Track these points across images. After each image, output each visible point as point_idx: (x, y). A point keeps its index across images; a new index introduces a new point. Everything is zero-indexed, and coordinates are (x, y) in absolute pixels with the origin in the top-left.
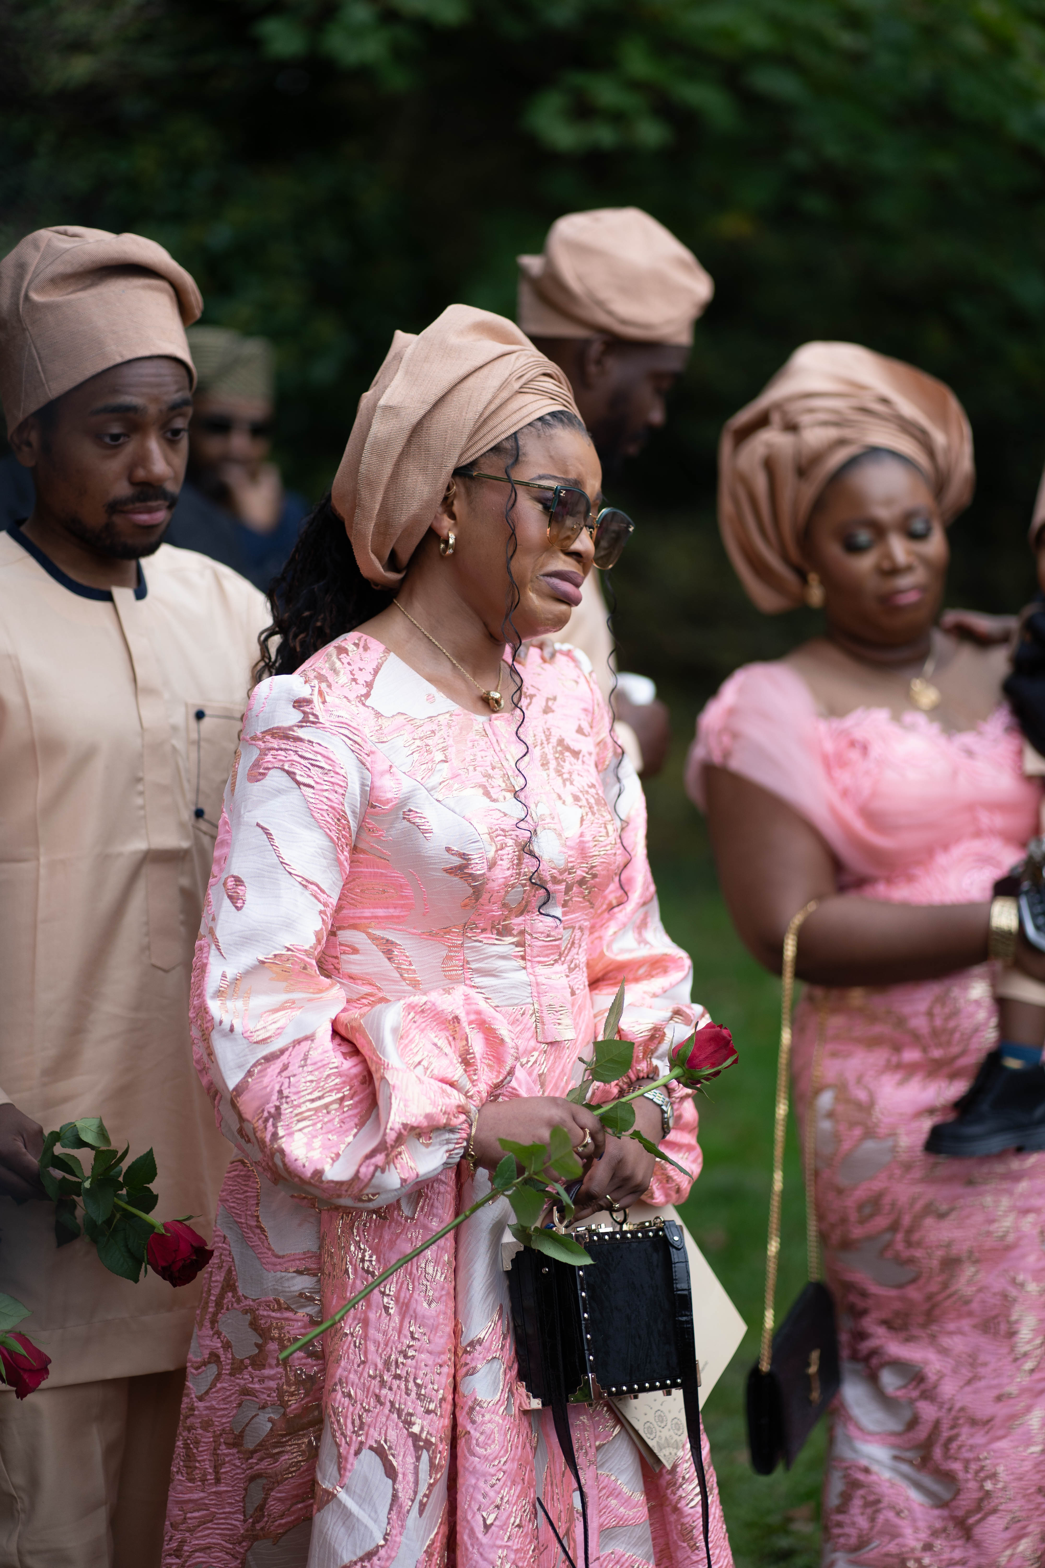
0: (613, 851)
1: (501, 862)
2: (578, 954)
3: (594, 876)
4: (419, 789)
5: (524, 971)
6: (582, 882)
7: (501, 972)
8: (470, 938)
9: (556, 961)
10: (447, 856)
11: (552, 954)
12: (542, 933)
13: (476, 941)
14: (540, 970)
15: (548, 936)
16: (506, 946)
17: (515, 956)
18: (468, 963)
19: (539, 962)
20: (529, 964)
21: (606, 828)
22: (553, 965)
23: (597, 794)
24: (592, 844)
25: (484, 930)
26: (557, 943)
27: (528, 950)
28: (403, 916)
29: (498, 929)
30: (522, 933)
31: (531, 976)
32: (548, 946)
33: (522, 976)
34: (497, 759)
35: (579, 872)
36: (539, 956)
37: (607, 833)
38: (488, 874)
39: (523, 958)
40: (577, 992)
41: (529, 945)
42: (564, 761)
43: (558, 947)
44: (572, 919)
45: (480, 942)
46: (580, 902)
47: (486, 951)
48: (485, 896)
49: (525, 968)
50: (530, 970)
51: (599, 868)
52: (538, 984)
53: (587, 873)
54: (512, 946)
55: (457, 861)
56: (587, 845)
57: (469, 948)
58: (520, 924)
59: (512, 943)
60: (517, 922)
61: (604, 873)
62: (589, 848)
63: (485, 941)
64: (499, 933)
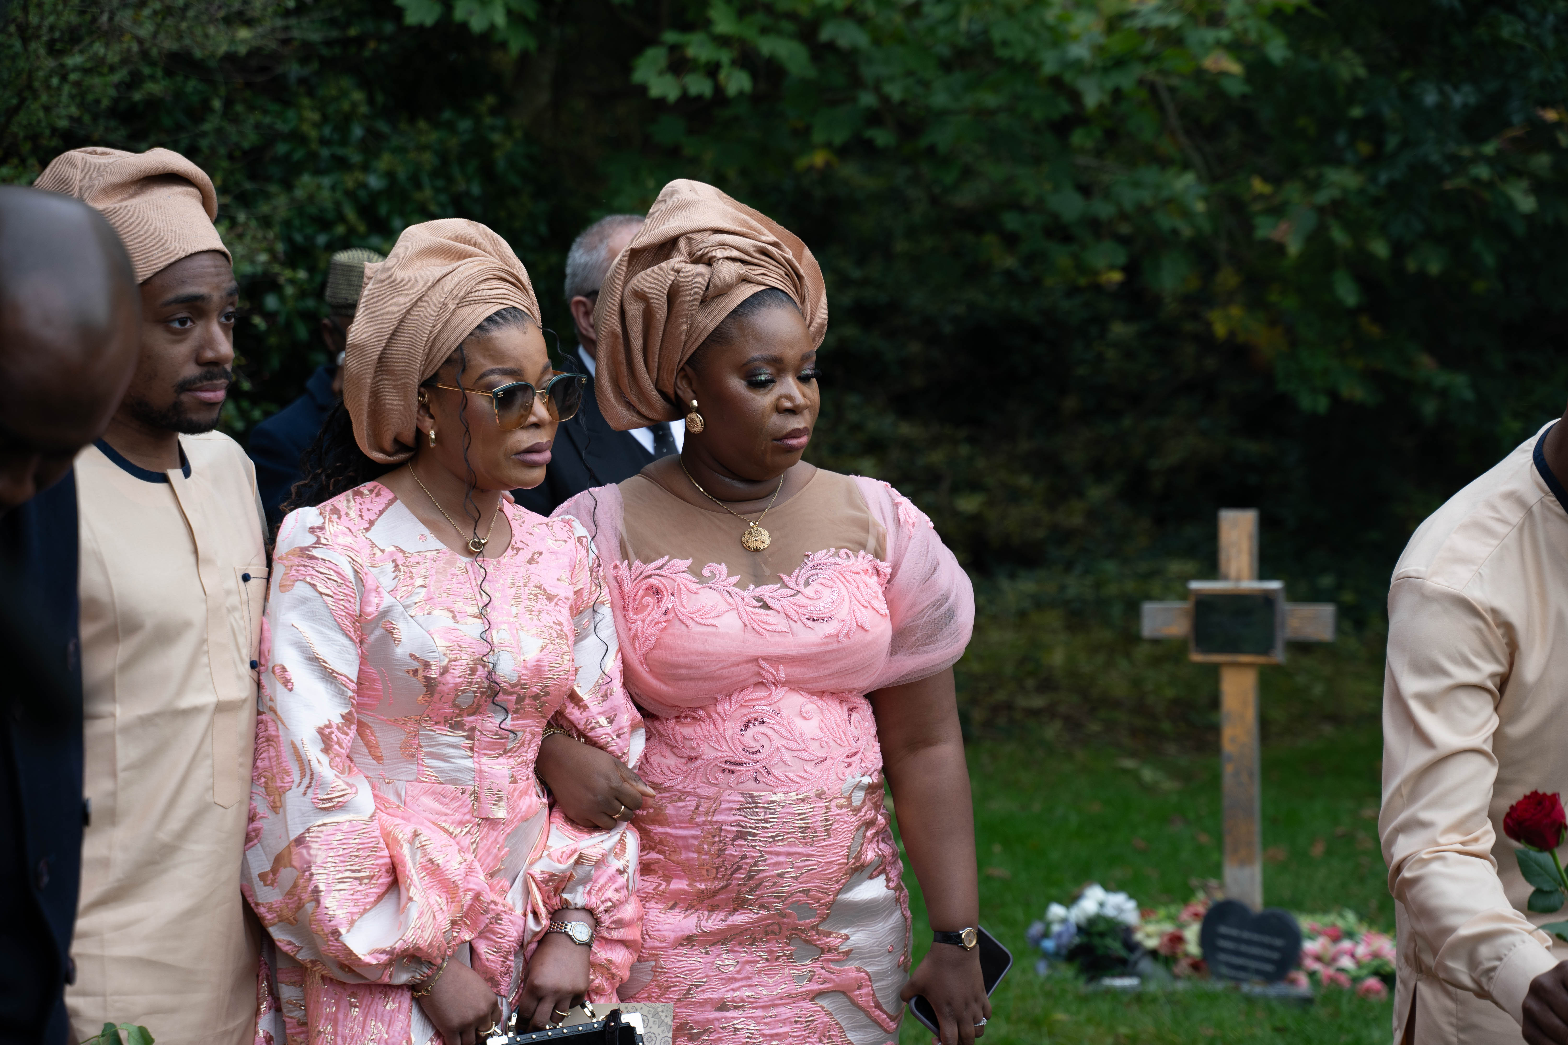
0: (566, 677)
1: (453, 671)
2: (526, 752)
3: (547, 694)
4: (397, 606)
5: (471, 760)
6: (536, 697)
7: (449, 757)
8: (425, 727)
9: (501, 755)
10: (409, 660)
11: (498, 749)
12: (490, 731)
13: (430, 730)
14: (484, 760)
15: (496, 735)
16: (456, 738)
17: (466, 747)
18: (421, 747)
19: (485, 754)
20: (476, 755)
21: (562, 658)
22: (497, 757)
23: (561, 630)
24: (547, 668)
25: (437, 723)
26: (503, 741)
27: (476, 743)
28: (374, 705)
29: (450, 724)
30: (473, 729)
31: (476, 764)
32: (492, 742)
33: (469, 763)
34: (471, 591)
35: (534, 689)
36: (485, 749)
37: (563, 661)
38: (440, 679)
39: (471, 749)
40: (519, 781)
41: (478, 740)
42: (537, 602)
43: (504, 744)
44: (523, 724)
45: (435, 731)
46: (533, 712)
47: (438, 740)
48: (437, 696)
49: (472, 757)
50: (476, 760)
51: (552, 688)
52: (481, 771)
53: (541, 691)
54: (462, 739)
55: (415, 665)
56: (543, 669)
57: (422, 735)
58: (471, 722)
59: (463, 736)
60: (469, 720)
61: (556, 692)
62: (544, 671)
63: (438, 732)
64: (451, 727)
